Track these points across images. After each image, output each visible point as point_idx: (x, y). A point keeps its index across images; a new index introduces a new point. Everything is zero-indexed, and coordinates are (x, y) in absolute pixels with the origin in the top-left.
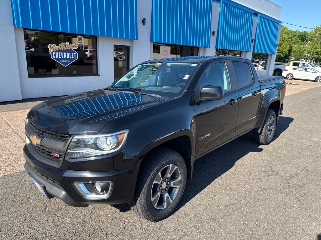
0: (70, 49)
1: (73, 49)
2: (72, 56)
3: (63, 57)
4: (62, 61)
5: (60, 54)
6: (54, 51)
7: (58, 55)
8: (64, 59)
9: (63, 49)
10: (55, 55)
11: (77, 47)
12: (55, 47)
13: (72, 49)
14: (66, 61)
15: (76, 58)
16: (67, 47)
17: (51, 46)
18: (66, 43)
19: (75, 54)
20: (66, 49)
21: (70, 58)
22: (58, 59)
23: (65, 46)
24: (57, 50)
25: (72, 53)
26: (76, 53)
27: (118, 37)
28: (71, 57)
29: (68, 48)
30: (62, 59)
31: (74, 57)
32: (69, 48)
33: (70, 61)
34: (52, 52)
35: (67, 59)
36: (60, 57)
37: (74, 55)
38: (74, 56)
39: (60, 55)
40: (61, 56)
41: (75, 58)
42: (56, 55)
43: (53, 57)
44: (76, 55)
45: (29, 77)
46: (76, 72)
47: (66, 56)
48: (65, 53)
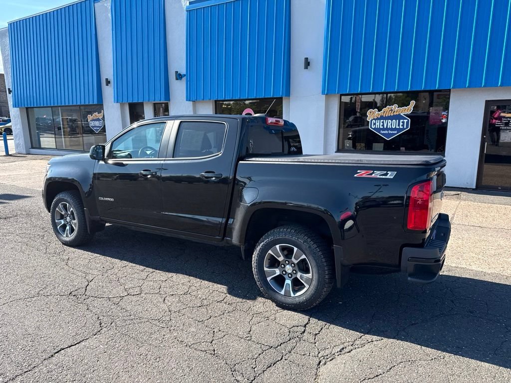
0: (399, 114)
1: (404, 115)
2: (401, 124)
3: (385, 127)
4: (384, 132)
5: (383, 122)
6: (374, 119)
7: (378, 124)
8: (387, 129)
9: (387, 116)
10: (375, 124)
11: (410, 110)
12: (377, 113)
13: (402, 114)
14: (390, 132)
15: (407, 127)
16: (394, 112)
17: (371, 112)
18: (393, 107)
19: (405, 121)
20: (392, 115)
21: (397, 127)
22: (379, 130)
23: (392, 110)
24: (379, 117)
25: (401, 121)
27: (499, 84)
28: (399, 125)
29: (395, 114)
30: (384, 129)
31: (403, 125)
32: (398, 113)
33: (396, 132)
34: (372, 120)
35: (392, 129)
36: (381, 127)
37: (403, 122)
38: (405, 125)
39: (381, 124)
40: (383, 125)
41: (405, 127)
42: (377, 124)
43: (371, 127)
44: (407, 123)
45: (336, 152)
46: (404, 148)
47: (391, 125)
48: (389, 121)
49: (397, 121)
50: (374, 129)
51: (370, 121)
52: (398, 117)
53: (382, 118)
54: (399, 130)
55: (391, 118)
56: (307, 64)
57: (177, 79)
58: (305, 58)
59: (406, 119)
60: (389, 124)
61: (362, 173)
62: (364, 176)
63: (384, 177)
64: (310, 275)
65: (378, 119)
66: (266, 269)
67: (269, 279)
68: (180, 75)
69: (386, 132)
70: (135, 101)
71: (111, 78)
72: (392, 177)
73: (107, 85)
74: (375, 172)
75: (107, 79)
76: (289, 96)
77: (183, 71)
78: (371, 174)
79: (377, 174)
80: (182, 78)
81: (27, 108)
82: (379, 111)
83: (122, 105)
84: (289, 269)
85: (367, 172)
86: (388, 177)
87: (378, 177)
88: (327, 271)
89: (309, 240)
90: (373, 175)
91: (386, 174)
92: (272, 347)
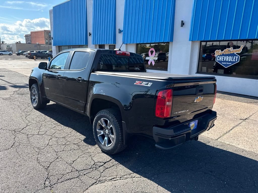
0: (234, 53)
1: (236, 53)
2: (234, 59)
3: (225, 60)
4: (224, 63)
5: (224, 58)
6: (219, 56)
7: (221, 58)
8: (226, 62)
9: (226, 54)
10: (219, 58)
11: (240, 51)
12: (220, 52)
13: (235, 53)
15: (238, 61)
16: (231, 51)
17: (217, 52)
18: (230, 49)
19: (237, 57)
20: (229, 53)
21: (232, 61)
22: (221, 62)
23: (229, 51)
24: (222, 54)
25: (234, 57)
26: (239, 57)
28: (233, 60)
29: (231, 53)
30: (224, 62)
31: (235, 60)
32: (232, 53)
33: (231, 63)
34: (217, 56)
35: (228, 62)
36: (222, 60)
37: (236, 58)
38: (236, 59)
39: (223, 58)
40: (224, 59)
41: (236, 61)
42: (220, 58)
43: (217, 60)
44: (238, 58)
45: (196, 73)
46: (235, 73)
47: (228, 59)
48: (227, 57)
49: (232, 57)
50: (219, 61)
51: (216, 56)
52: (233, 55)
53: (223, 55)
54: (233, 62)
55: (228, 55)
56: (183, 24)
57: (119, 33)
58: (182, 21)
59: (237, 56)
60: (227, 59)
61: (137, 83)
62: (138, 84)
63: (146, 85)
64: (113, 136)
65: (221, 55)
66: (97, 130)
67: (98, 136)
68: (120, 30)
69: (225, 63)
70: (101, 44)
71: (91, 32)
72: (150, 86)
73: (90, 36)
74: (143, 82)
75: (90, 33)
76: (173, 42)
77: (122, 29)
78: (141, 83)
79: (144, 84)
80: (121, 32)
81: (59, 46)
82: (222, 51)
83: (96, 45)
84: (107, 131)
85: (140, 82)
86: (148, 85)
87: (144, 85)
88: (120, 135)
89: (114, 117)
90: (142, 84)
91: (147, 84)
92: (78, 170)
